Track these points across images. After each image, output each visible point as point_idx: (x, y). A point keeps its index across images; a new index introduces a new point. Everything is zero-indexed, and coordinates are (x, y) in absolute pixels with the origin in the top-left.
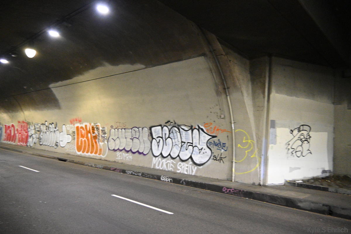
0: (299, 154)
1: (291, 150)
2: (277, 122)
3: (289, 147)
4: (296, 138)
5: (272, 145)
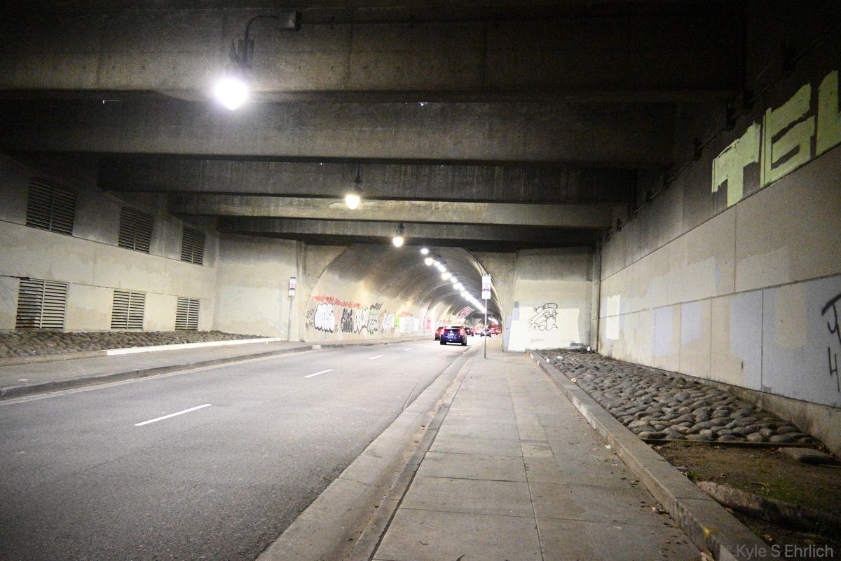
0: (542, 328)
1: (534, 325)
2: (520, 303)
3: (533, 322)
4: (541, 314)
5: (515, 321)
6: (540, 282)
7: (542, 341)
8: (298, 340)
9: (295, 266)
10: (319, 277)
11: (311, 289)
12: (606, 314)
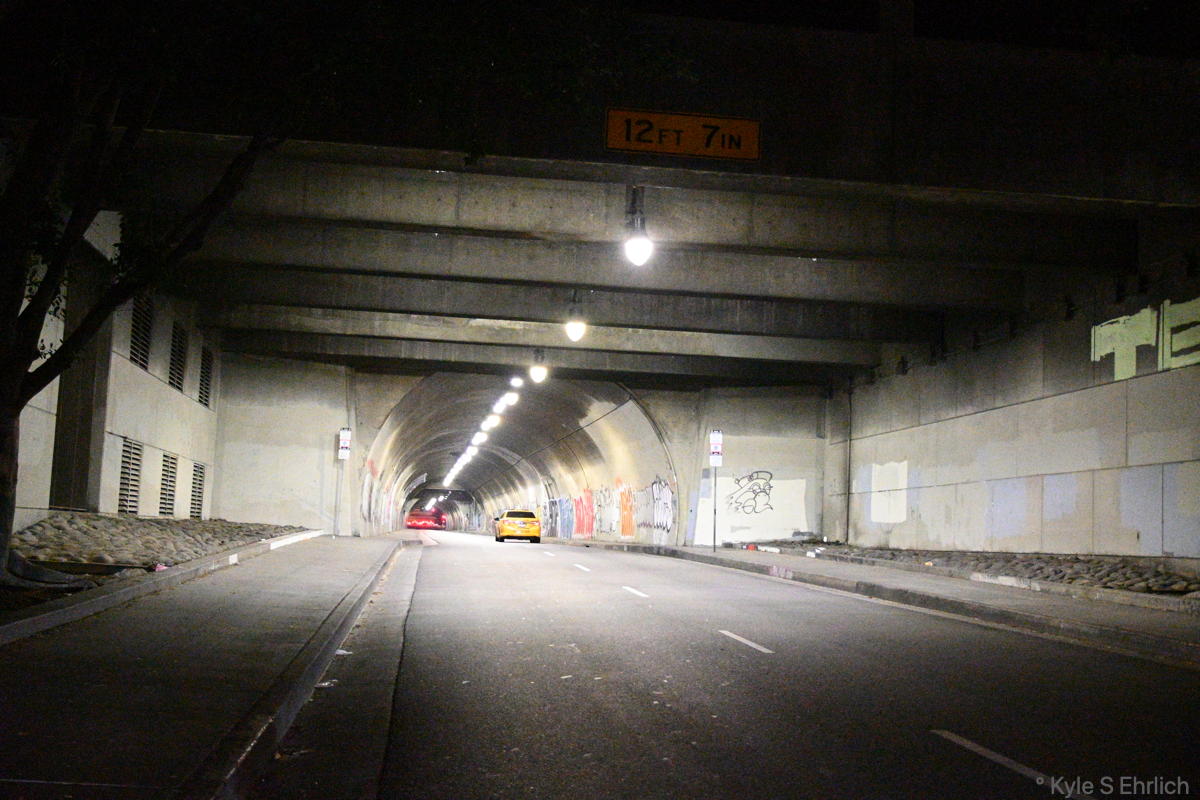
0: (749, 509)
1: (735, 505)
3: (733, 501)
4: (746, 489)
5: (705, 499)
6: (743, 439)
7: (747, 531)
8: (350, 534)
9: (345, 409)
10: (380, 428)
11: (367, 448)
12: (870, 488)
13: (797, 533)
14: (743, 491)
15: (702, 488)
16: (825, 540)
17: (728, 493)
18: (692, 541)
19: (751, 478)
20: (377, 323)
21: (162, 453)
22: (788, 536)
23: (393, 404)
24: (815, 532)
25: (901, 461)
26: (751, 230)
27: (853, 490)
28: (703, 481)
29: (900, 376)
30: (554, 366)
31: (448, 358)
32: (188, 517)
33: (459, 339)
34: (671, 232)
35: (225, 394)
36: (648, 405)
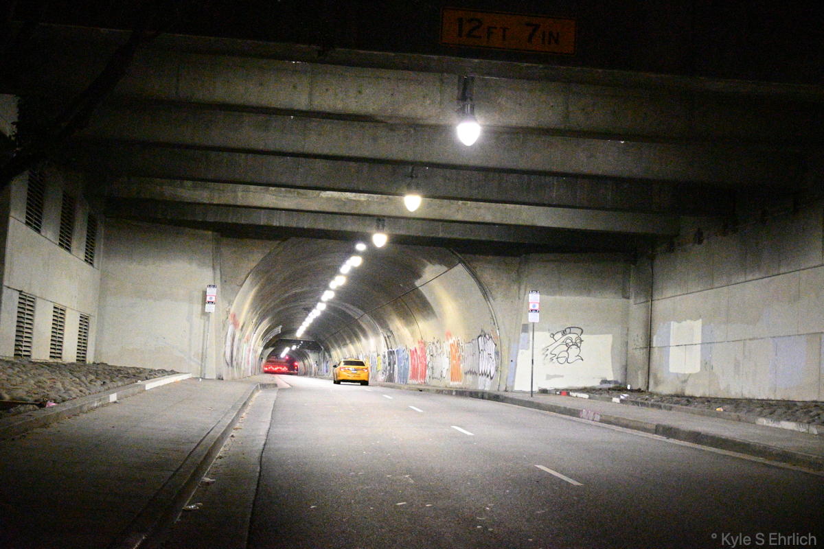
0: (562, 360)
1: (550, 356)
3: (548, 352)
4: (559, 343)
5: (524, 350)
6: (558, 297)
7: (561, 378)
8: (215, 377)
9: (211, 269)
10: (241, 286)
11: (230, 303)
12: (669, 342)
13: (604, 381)
14: (556, 344)
15: (521, 340)
16: (629, 387)
17: (544, 346)
18: (513, 387)
19: (564, 333)
20: (240, 194)
21: (52, 305)
22: (596, 383)
23: (254, 264)
24: (620, 381)
25: (697, 319)
26: (567, 116)
27: (654, 344)
28: (523, 335)
29: (696, 245)
30: (394, 233)
31: (300, 225)
32: (75, 361)
33: (313, 209)
34: (497, 117)
35: (108, 253)
36: (475, 268)
